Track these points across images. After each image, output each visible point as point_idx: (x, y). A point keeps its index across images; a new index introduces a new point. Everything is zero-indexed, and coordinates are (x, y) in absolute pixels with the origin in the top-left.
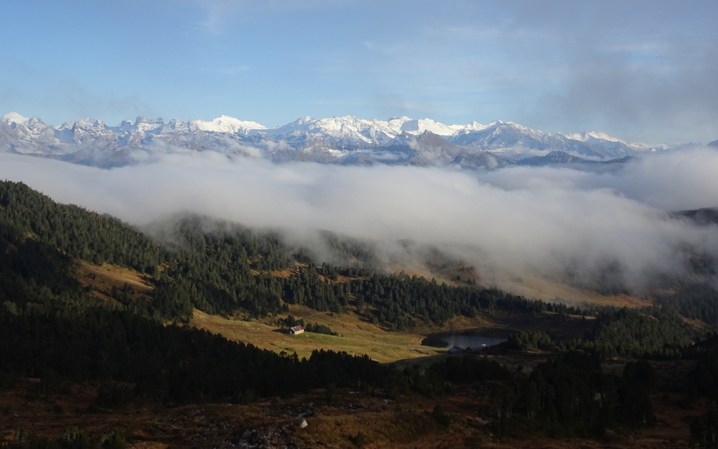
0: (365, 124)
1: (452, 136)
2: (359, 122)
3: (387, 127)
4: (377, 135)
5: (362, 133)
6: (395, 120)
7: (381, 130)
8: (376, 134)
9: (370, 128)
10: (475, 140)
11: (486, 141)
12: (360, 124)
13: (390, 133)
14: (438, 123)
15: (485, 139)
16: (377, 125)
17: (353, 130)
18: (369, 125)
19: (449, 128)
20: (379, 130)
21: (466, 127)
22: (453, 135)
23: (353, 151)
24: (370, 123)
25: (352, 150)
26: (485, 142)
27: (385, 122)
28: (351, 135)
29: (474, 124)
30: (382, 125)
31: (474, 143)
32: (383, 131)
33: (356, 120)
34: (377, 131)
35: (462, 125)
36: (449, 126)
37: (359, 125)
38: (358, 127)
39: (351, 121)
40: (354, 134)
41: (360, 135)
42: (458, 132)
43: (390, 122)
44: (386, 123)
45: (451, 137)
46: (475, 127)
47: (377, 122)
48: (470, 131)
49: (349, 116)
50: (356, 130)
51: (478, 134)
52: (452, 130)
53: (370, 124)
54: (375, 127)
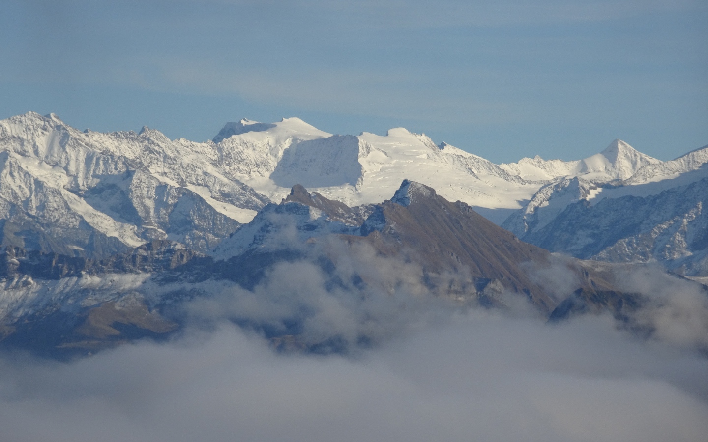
0: (105, 152)
1: (519, 213)
2: (77, 143)
3: (210, 169)
4: (166, 205)
5: (94, 195)
6: (249, 137)
7: (182, 182)
8: (160, 203)
9: (129, 175)
10: (631, 230)
11: (684, 233)
12: (82, 157)
13: (226, 197)
14: (449, 149)
15: (677, 226)
16: (166, 157)
17: (51, 184)
18: (126, 161)
19: (505, 175)
20: (174, 184)
21: (584, 169)
22: (525, 203)
23: (63, 282)
24: (129, 150)
25: (55, 275)
26: (679, 237)
27: (198, 146)
28: (42, 207)
29: (621, 157)
30: (187, 160)
31: (623, 242)
32: (190, 187)
33: (66, 135)
34: (162, 188)
35: (565, 159)
36: (504, 166)
37: (76, 158)
38: (72, 168)
39: (42, 142)
40: (53, 202)
41: (82, 207)
42: (550, 192)
43: (226, 144)
44: (206, 148)
45: (513, 216)
46: (625, 170)
47: (166, 145)
48: (606, 186)
49: (31, 119)
50: (65, 180)
51: (642, 201)
52: (516, 185)
53: (130, 156)
54: (156, 169)
